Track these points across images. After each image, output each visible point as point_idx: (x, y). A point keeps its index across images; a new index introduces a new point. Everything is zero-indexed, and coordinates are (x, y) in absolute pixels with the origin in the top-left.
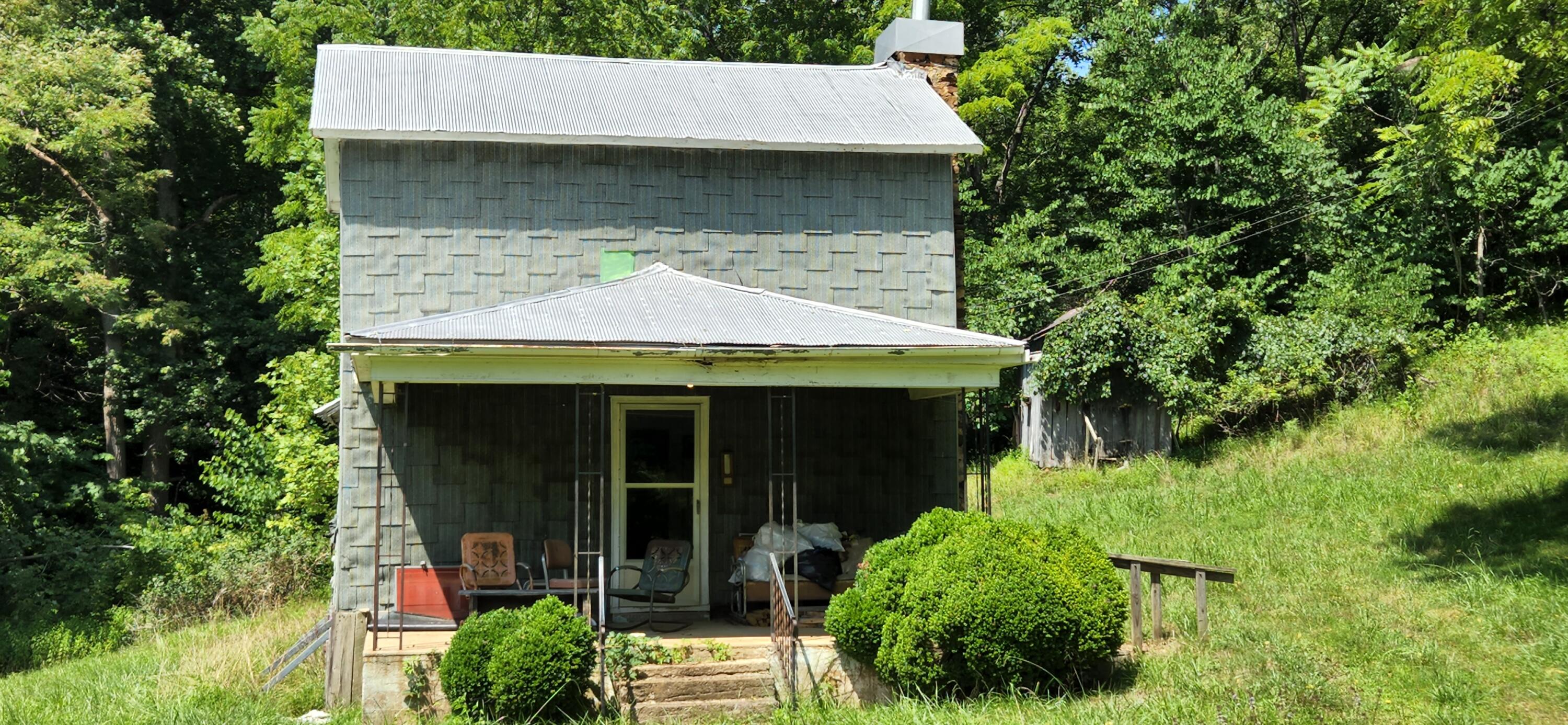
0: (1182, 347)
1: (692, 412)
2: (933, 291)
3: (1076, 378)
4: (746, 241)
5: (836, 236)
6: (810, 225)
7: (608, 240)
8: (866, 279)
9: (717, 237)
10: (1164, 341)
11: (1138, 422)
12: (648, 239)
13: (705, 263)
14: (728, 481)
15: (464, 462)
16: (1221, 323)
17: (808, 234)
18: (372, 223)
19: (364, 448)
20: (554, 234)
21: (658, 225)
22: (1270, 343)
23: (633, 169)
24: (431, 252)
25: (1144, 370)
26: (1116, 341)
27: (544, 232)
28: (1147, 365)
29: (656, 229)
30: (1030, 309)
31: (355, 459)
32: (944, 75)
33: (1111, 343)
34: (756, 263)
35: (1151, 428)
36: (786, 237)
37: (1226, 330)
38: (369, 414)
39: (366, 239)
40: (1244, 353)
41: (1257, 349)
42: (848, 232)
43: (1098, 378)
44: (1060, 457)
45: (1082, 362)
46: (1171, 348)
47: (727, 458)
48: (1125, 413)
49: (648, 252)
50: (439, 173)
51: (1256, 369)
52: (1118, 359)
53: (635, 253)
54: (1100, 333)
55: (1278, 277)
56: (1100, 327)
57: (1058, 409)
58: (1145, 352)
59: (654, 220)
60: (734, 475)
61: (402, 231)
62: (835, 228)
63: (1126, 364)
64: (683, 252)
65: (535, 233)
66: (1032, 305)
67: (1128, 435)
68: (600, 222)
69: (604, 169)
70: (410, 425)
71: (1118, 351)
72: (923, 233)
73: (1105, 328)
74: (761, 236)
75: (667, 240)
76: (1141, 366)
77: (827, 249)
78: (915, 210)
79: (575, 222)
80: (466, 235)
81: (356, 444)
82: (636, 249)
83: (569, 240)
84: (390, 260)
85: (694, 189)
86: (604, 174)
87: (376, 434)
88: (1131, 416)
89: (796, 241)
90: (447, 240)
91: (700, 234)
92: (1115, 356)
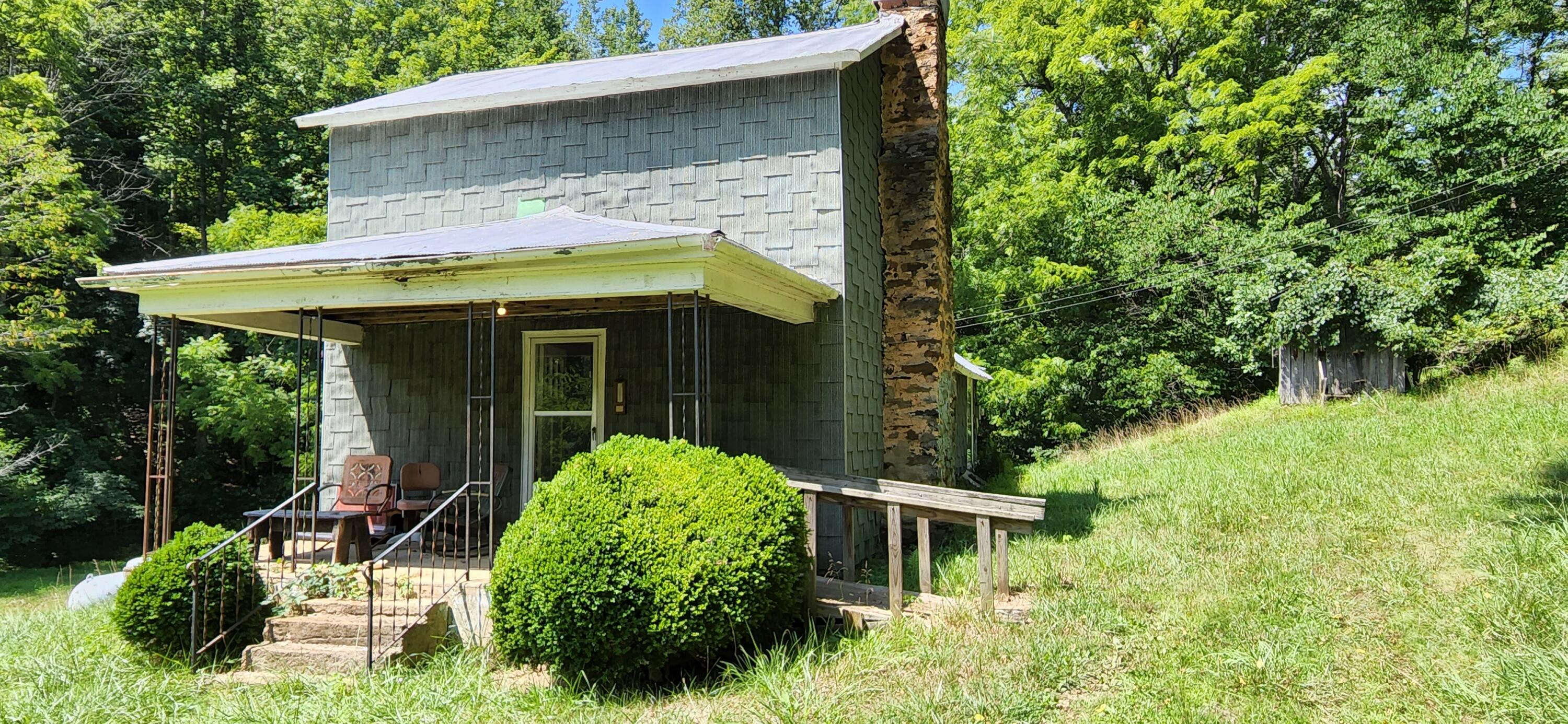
0: (1408, 299)
1: (591, 344)
2: (819, 211)
3: (1309, 329)
4: (638, 179)
5: (723, 165)
6: (699, 158)
7: (524, 190)
8: (750, 205)
9: (614, 177)
10: (1391, 295)
11: (1370, 365)
12: (555, 186)
13: (604, 203)
14: (620, 409)
15: (409, 394)
16: (1450, 277)
17: (697, 166)
18: (349, 195)
19: (339, 382)
20: (482, 189)
21: (564, 171)
22: (1503, 291)
23: (544, 123)
24: (390, 214)
25: (1370, 321)
26: (1341, 297)
27: (472, 189)
28: (1373, 316)
29: (563, 175)
30: (1288, 280)
31: (333, 392)
32: (921, 16)
33: (1337, 299)
34: (649, 199)
35: (1384, 370)
36: (676, 170)
37: (1456, 282)
38: (343, 354)
39: (345, 208)
40: (1476, 302)
41: (1488, 297)
42: (734, 160)
43: (1327, 328)
44: (1298, 394)
45: (1313, 316)
46: (1398, 300)
47: (620, 386)
48: (1359, 357)
49: (556, 197)
50: (399, 146)
51: (1488, 314)
52: (1344, 312)
53: (546, 199)
54: (1327, 291)
55: (1545, 241)
56: (1328, 286)
57: (1296, 357)
58: (1372, 306)
59: (561, 167)
60: (626, 404)
61: (371, 199)
62: (722, 156)
63: (1353, 316)
64: (585, 194)
65: (467, 190)
66: (1289, 276)
67: (1362, 376)
68: (517, 175)
69: (521, 126)
70: (371, 363)
71: (1346, 305)
72: (808, 152)
73: (1332, 286)
74: (653, 173)
75: (572, 184)
76: (1367, 317)
77: (714, 178)
78: (803, 129)
79: (498, 176)
80: (416, 197)
81: (333, 379)
82: (546, 195)
83: (493, 193)
84: (362, 223)
85: (596, 133)
86: (521, 131)
87: (347, 370)
88: (1365, 360)
89: (685, 173)
90: (401, 203)
91: (600, 176)
92: (1341, 309)
